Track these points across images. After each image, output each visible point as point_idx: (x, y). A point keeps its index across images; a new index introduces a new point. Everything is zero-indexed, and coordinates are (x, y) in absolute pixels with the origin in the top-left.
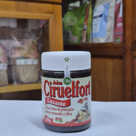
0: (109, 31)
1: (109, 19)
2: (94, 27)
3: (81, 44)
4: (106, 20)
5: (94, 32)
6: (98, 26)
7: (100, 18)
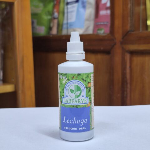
0: (88, 20)
1: (88, 6)
2: (69, 15)
3: (51, 36)
4: (84, 7)
5: (69, 21)
6: (74, 14)
7: (76, 5)
